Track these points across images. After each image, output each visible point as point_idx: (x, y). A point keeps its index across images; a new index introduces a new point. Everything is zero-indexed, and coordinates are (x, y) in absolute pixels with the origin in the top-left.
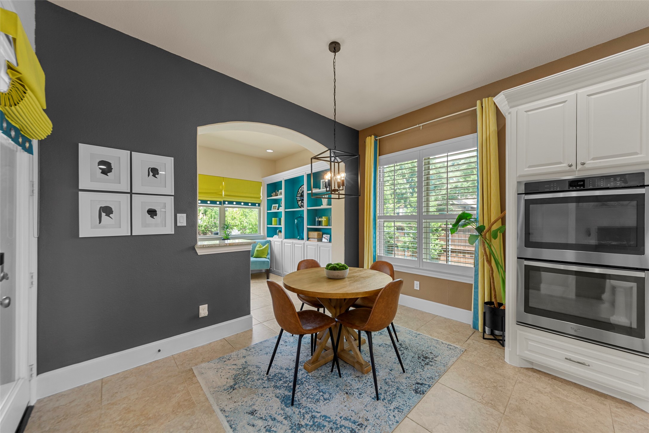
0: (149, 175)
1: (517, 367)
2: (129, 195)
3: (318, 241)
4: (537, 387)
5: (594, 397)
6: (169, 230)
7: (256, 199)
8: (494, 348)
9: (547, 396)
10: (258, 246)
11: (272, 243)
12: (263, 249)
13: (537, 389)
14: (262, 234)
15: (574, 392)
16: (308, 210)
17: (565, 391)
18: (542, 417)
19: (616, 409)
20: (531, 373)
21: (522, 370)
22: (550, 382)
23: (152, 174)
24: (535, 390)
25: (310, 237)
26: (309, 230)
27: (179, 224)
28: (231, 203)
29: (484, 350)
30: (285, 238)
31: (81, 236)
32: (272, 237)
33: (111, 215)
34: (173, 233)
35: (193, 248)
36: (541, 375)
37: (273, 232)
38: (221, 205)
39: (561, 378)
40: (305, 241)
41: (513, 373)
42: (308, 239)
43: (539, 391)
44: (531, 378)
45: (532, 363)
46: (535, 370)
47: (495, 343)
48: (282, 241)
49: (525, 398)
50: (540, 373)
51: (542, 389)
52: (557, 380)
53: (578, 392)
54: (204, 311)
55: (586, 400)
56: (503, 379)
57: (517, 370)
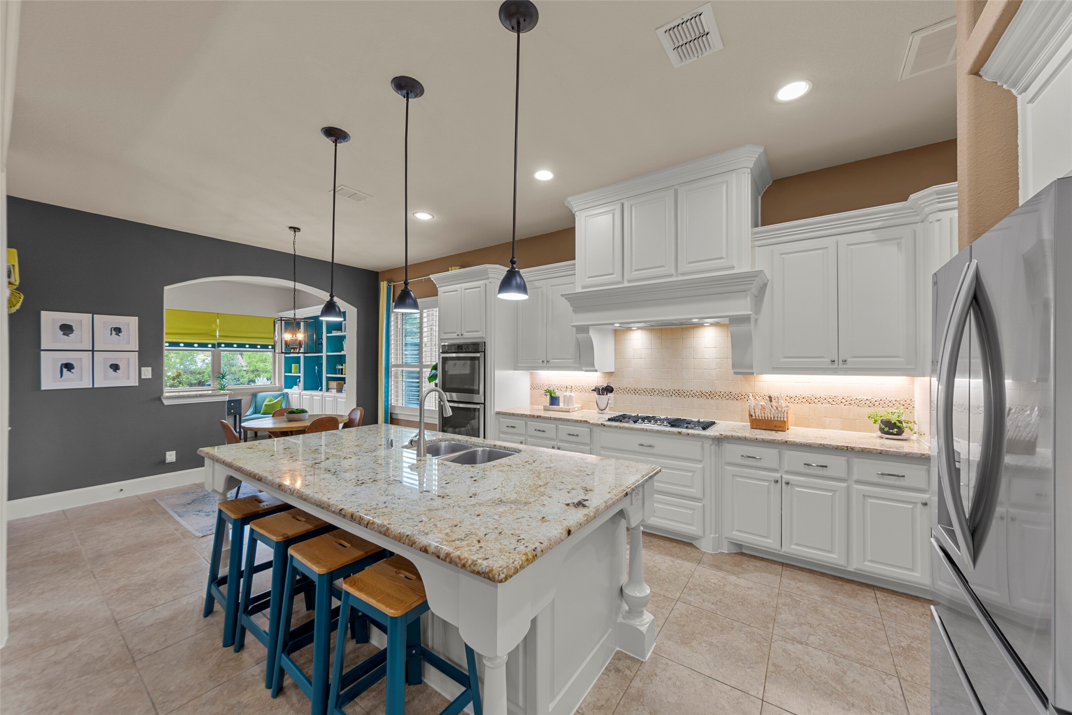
0: (111, 334)
2: (91, 352)
3: (337, 392)
6: (134, 382)
7: (269, 340)
10: (267, 400)
11: (290, 396)
12: (273, 403)
14: (277, 385)
16: (327, 356)
23: (115, 333)
25: (330, 387)
26: (329, 379)
27: (143, 377)
28: (227, 345)
30: (304, 390)
31: (43, 388)
32: (291, 388)
33: (72, 371)
34: (137, 385)
35: (159, 399)
37: (291, 382)
38: (215, 348)
40: (324, 393)
42: (328, 389)
48: (300, 393)
54: (171, 456)
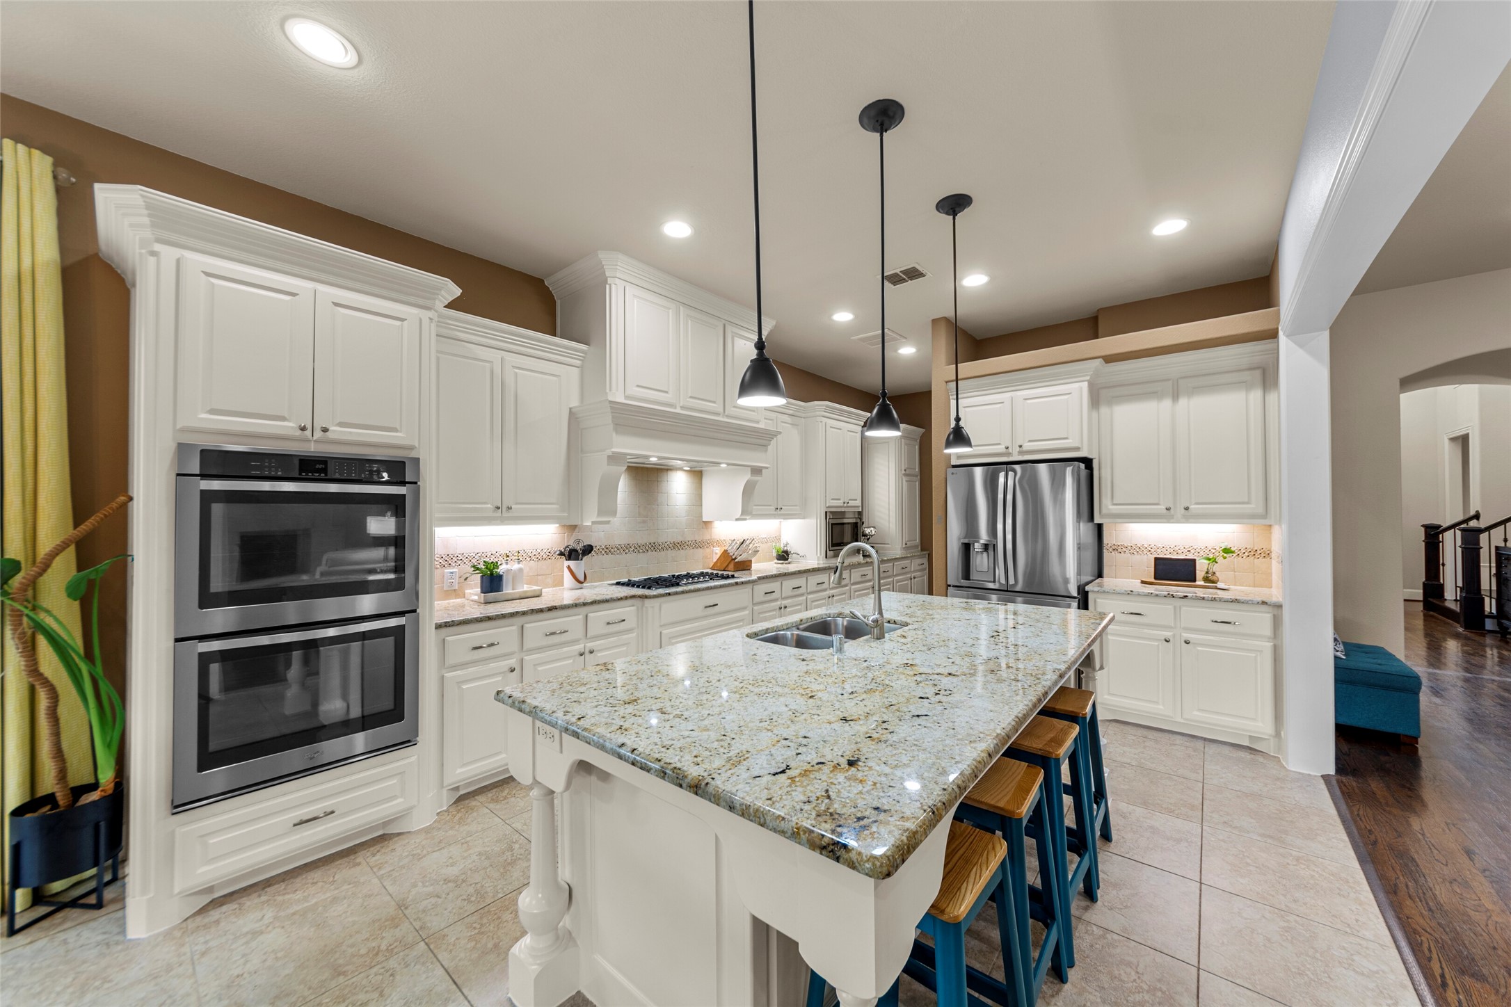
1: (174, 928)
4: (245, 930)
5: (341, 864)
8: (71, 935)
9: (274, 928)
13: (247, 933)
15: (311, 881)
17: (298, 892)
18: (288, 975)
19: (374, 858)
20: (215, 914)
21: (191, 925)
22: (264, 898)
24: (244, 940)
29: (36, 965)
36: (239, 901)
39: (280, 874)
41: (173, 948)
43: (255, 934)
44: (222, 924)
45: (210, 890)
46: (222, 899)
47: (65, 920)
49: (236, 974)
50: (235, 896)
51: (257, 925)
52: (274, 884)
53: (316, 876)
55: (335, 879)
56: (156, 985)
57: (178, 934)
